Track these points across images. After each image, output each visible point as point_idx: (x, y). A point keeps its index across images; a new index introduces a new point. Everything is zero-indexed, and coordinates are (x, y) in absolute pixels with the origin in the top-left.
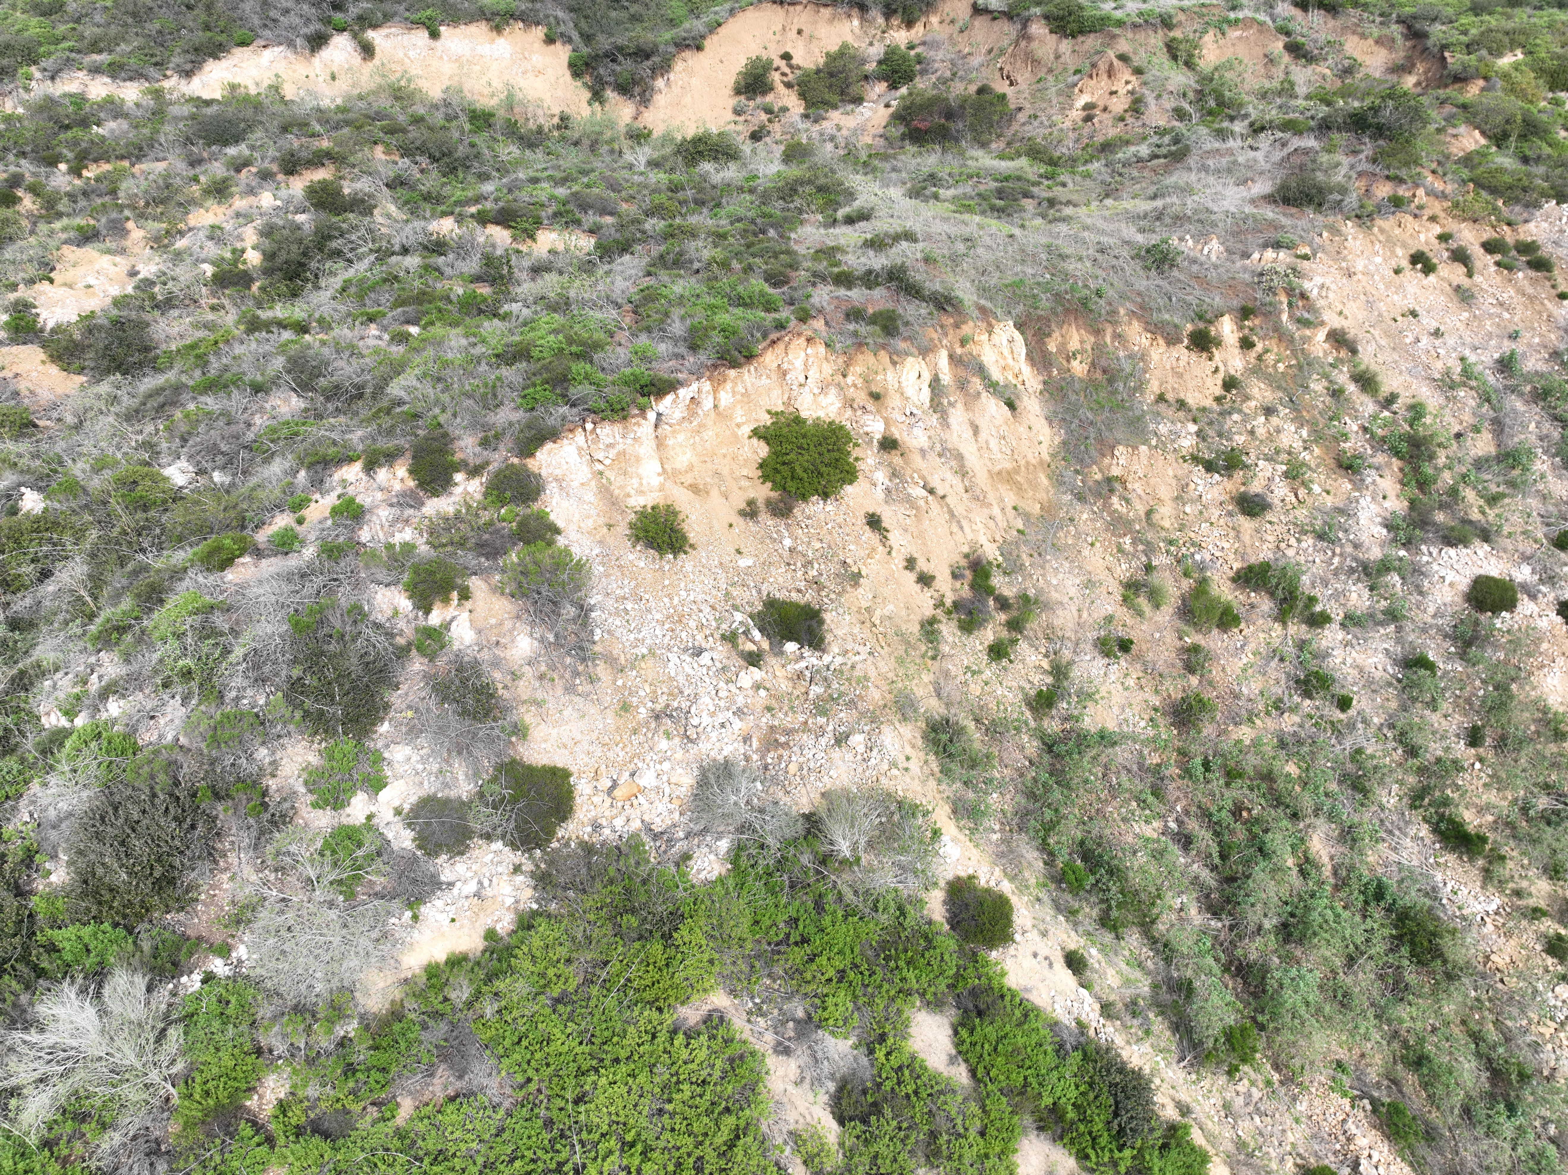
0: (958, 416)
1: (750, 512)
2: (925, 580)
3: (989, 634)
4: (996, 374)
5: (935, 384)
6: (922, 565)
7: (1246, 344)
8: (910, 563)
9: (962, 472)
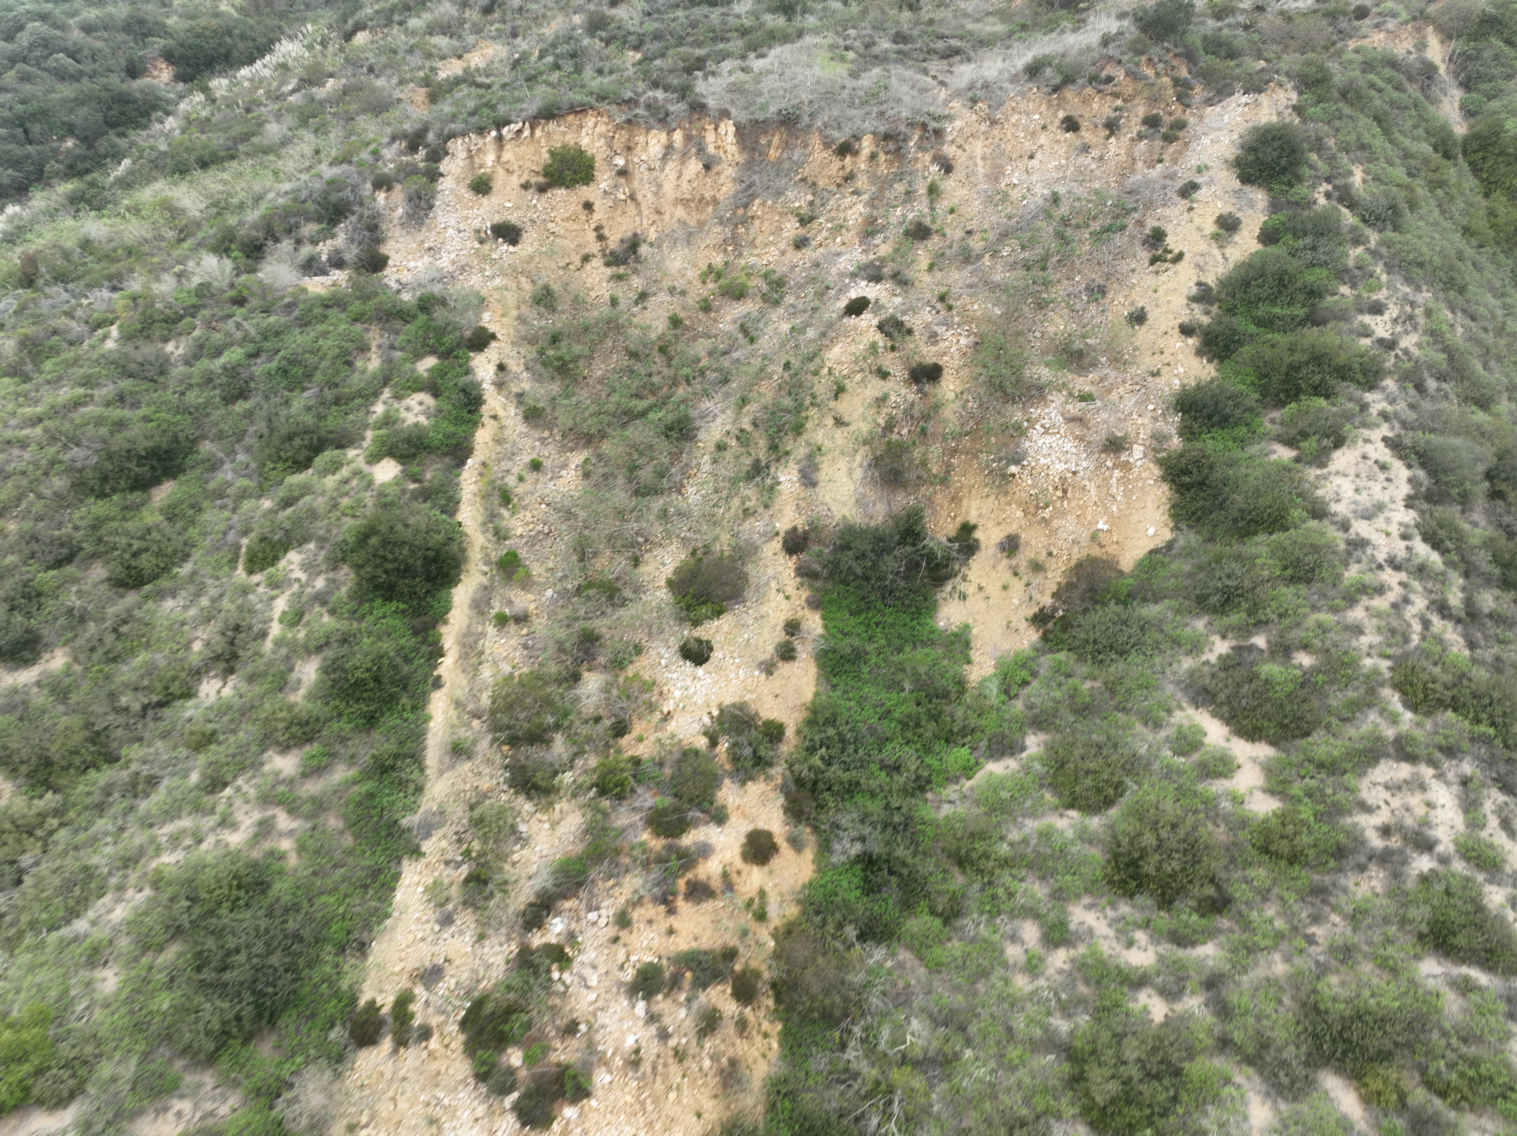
0: (671, 166)
1: (525, 186)
2: (601, 238)
3: (622, 270)
4: (711, 149)
5: (669, 148)
6: (606, 232)
7: (873, 156)
8: (598, 229)
9: (656, 194)
